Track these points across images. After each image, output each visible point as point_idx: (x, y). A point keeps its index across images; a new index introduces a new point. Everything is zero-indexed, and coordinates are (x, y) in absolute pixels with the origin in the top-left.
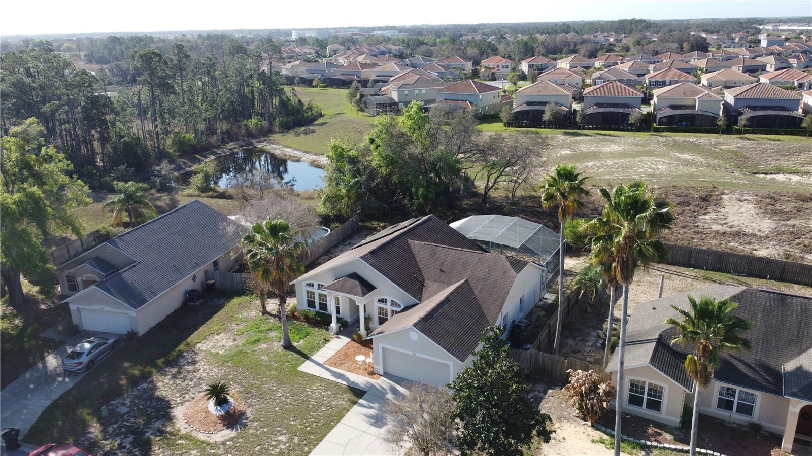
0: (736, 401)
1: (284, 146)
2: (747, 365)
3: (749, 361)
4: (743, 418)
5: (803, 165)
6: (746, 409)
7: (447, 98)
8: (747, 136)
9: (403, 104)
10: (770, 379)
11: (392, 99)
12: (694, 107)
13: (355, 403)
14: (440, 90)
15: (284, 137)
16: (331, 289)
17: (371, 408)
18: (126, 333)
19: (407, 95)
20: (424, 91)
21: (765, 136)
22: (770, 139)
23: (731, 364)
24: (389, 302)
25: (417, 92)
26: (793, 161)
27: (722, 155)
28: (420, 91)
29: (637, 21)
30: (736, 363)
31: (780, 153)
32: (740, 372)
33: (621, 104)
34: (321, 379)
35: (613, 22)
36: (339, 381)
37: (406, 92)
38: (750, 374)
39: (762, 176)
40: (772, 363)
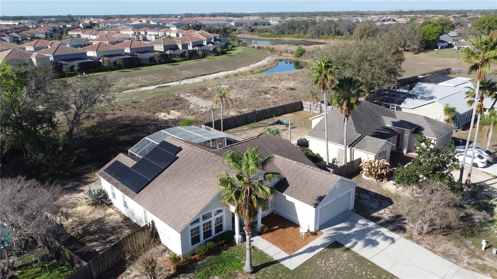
13: (349, 249)
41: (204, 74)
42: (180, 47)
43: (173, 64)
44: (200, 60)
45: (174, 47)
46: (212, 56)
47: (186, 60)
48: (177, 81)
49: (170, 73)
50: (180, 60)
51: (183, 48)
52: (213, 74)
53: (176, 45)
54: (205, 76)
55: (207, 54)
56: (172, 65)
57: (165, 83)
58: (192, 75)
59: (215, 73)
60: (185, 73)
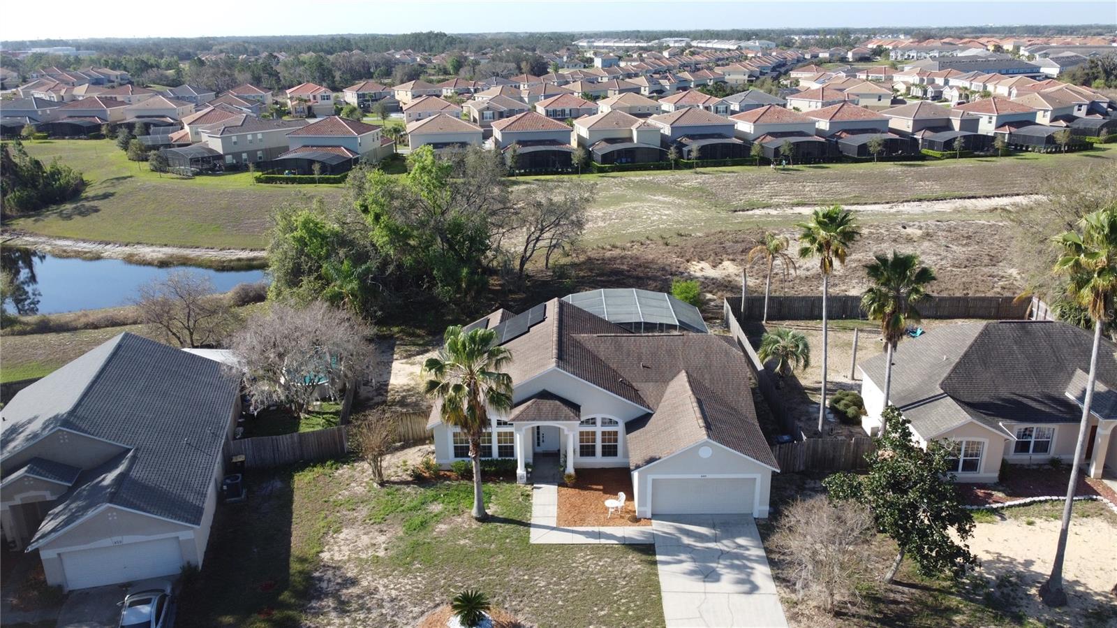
0: (1033, 440)
1: (50, 237)
2: (1035, 400)
3: (1035, 396)
4: (1040, 457)
5: (771, 197)
6: (1042, 447)
7: (306, 144)
8: (699, 170)
9: (230, 156)
10: (1062, 409)
11: (211, 151)
12: (631, 139)
13: (655, 563)
14: (294, 132)
15: (39, 224)
16: (521, 420)
17: (681, 562)
18: (180, 571)
19: (235, 143)
20: (260, 136)
21: (720, 168)
22: (724, 172)
23: (1021, 402)
24: (599, 422)
25: (250, 137)
26: (759, 194)
27: (688, 193)
28: (254, 135)
29: (437, 35)
30: (1025, 401)
31: (743, 185)
32: (1033, 408)
33: (548, 140)
34: (580, 547)
35: (405, 36)
36: (603, 541)
37: (234, 139)
38: (1043, 409)
39: (741, 213)
40: (1055, 394)
41: (971, 194)
42: (956, 124)
43: (908, 163)
44: (994, 159)
45: (943, 124)
46: (1039, 152)
47: (954, 157)
48: (888, 203)
49: (887, 184)
50: (939, 156)
51: (961, 129)
52: (998, 196)
53: (949, 120)
54: (973, 200)
55: (1027, 147)
56: (907, 165)
57: (858, 204)
58: (940, 194)
59: (1006, 195)
60: (926, 187)
